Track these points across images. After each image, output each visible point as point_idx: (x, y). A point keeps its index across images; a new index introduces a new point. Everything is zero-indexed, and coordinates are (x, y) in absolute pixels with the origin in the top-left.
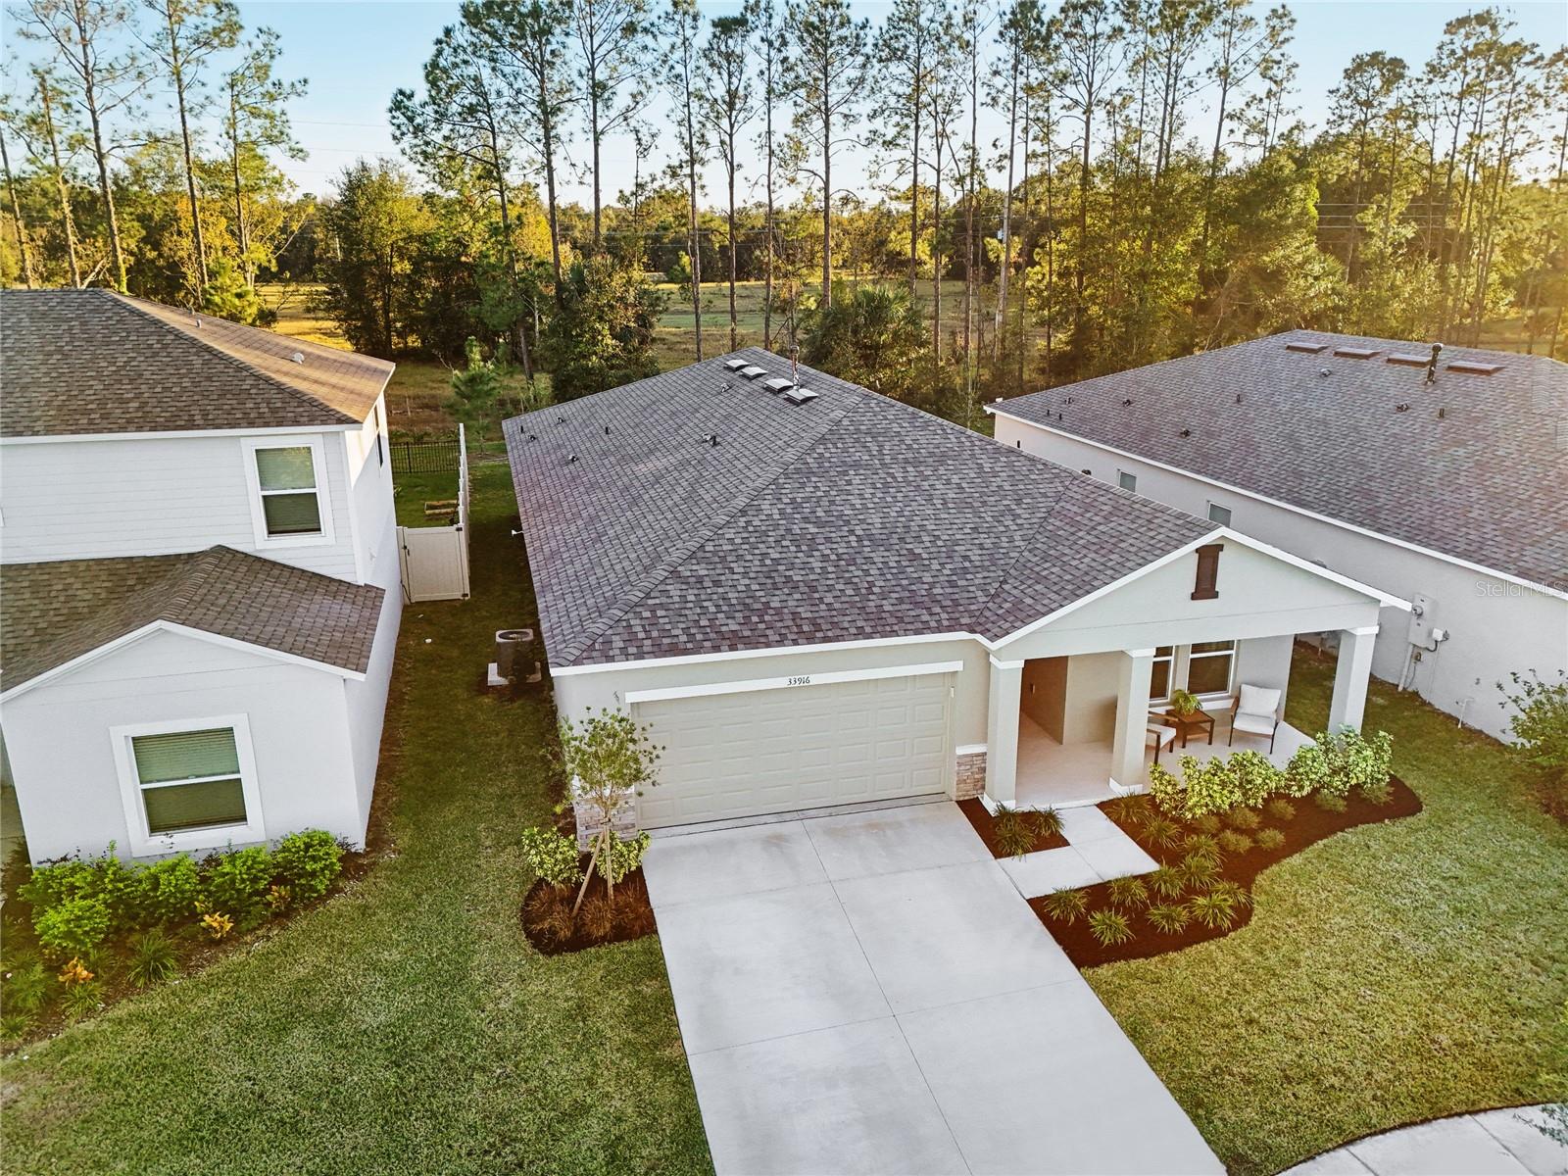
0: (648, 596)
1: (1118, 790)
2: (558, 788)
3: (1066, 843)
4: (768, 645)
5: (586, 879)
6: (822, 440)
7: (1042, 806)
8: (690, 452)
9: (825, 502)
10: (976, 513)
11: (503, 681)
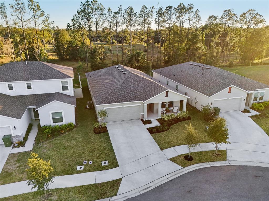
0: (106, 97)
1: (158, 118)
2: (96, 118)
3: (152, 123)
4: (120, 102)
5: (100, 127)
6: (126, 79)
7: (149, 120)
8: (111, 80)
9: (126, 86)
10: (144, 87)
11: (89, 107)
